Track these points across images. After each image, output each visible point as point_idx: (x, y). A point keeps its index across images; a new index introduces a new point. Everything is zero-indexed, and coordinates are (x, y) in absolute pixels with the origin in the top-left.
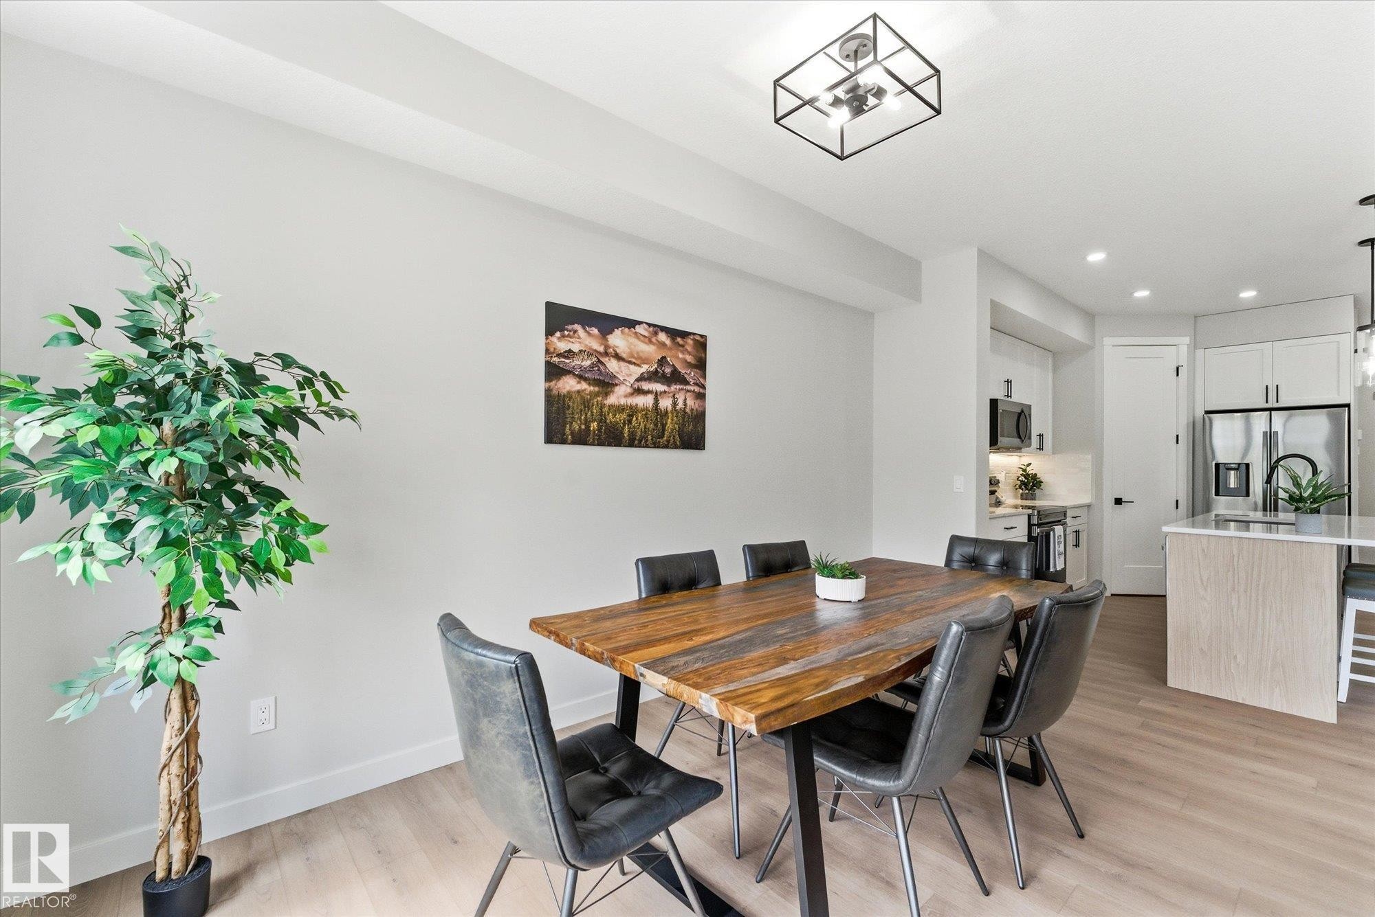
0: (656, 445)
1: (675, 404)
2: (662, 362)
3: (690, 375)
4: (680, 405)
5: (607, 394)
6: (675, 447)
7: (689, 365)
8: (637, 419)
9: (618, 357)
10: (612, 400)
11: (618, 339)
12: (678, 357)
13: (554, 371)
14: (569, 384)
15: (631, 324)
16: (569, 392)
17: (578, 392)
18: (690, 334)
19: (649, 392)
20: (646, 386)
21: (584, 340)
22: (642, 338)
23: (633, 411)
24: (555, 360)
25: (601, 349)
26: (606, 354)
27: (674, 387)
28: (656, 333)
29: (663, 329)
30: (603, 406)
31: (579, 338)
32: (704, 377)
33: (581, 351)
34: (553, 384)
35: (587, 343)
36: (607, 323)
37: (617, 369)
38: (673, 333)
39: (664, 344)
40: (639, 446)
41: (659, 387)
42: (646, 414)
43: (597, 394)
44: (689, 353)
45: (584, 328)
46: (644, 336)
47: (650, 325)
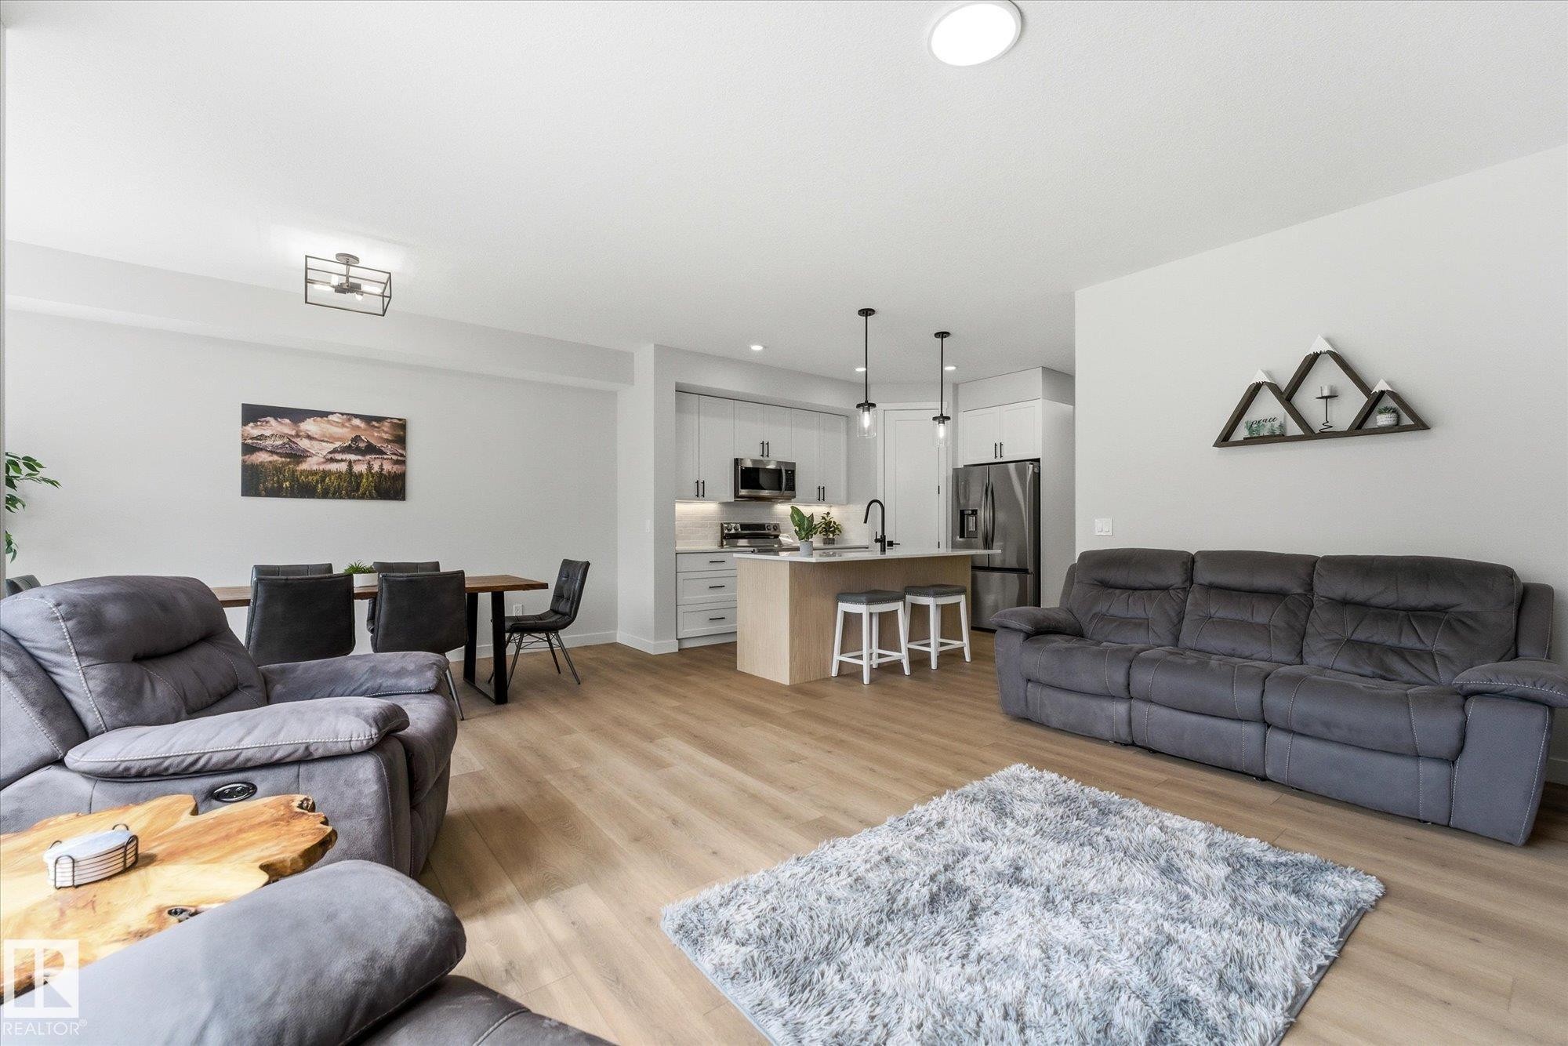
0: (350, 496)
1: (370, 468)
2: (356, 439)
3: (388, 448)
4: (376, 468)
5: (298, 463)
6: (372, 498)
7: (388, 441)
8: (330, 479)
9: (309, 437)
10: (304, 466)
11: (309, 426)
12: (374, 436)
13: (248, 449)
14: (262, 457)
15: (324, 414)
16: (261, 462)
17: (270, 462)
18: (387, 418)
19: (342, 460)
20: (339, 457)
21: (274, 428)
22: (334, 424)
23: (326, 474)
24: (250, 441)
25: (293, 433)
26: (298, 436)
27: (368, 457)
28: (350, 420)
29: (356, 416)
30: (294, 471)
31: (272, 426)
32: (404, 448)
33: (272, 435)
34: (247, 457)
35: (278, 429)
36: (297, 415)
37: (309, 446)
38: (368, 419)
39: (358, 427)
40: (333, 497)
41: (353, 457)
42: (340, 476)
43: (289, 463)
44: (386, 433)
45: (276, 419)
46: (337, 422)
47: (342, 414)
